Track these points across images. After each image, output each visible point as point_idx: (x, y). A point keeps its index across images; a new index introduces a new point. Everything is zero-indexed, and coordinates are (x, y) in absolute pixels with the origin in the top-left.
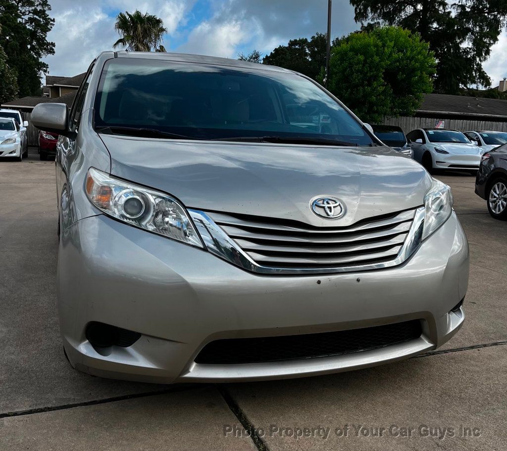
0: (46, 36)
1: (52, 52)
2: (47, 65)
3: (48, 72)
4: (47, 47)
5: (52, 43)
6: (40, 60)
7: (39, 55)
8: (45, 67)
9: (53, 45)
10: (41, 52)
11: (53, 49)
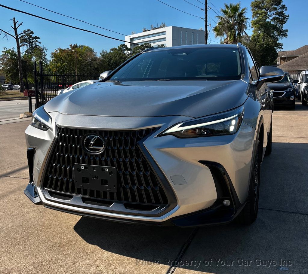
0: (283, 27)
1: (286, 35)
2: (282, 44)
3: (283, 48)
4: (283, 33)
5: (286, 30)
6: (278, 42)
7: (278, 39)
8: (280, 45)
9: (287, 31)
10: (279, 37)
11: (286, 34)
